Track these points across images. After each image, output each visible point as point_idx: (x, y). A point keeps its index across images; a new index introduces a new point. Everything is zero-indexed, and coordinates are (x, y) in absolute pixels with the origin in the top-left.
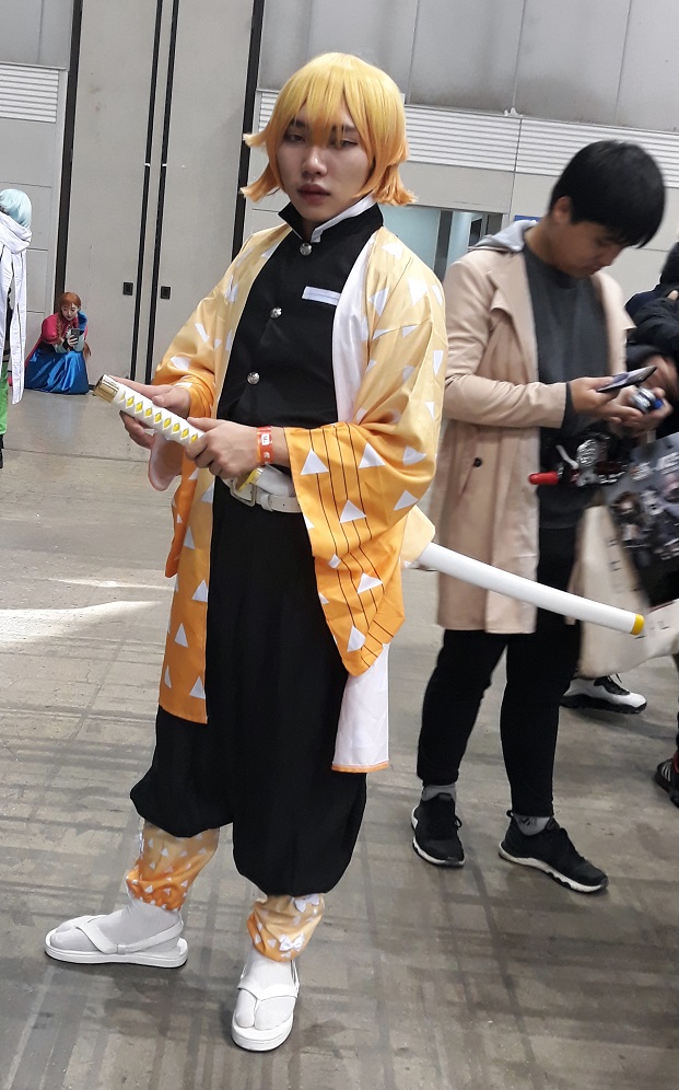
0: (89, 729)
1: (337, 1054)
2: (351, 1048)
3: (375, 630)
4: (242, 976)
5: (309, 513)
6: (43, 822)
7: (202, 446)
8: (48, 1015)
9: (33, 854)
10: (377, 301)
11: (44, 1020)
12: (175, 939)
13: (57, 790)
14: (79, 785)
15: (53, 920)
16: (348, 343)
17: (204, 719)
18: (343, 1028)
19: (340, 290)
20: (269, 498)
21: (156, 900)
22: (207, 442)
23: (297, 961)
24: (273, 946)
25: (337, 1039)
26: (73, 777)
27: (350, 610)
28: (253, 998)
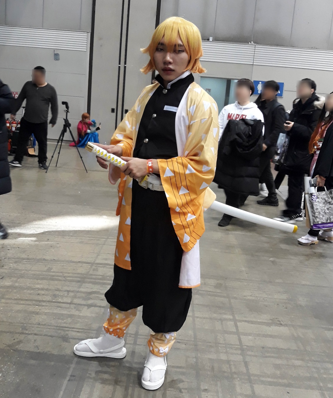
0: (94, 270)
1: (181, 391)
2: (186, 389)
3: (194, 234)
4: (146, 362)
5: (167, 191)
6: (75, 304)
7: (126, 167)
8: (74, 376)
9: (71, 316)
10: (191, 110)
11: (73, 378)
12: (121, 348)
13: (81, 292)
14: (89, 290)
15: (77, 340)
16: (181, 126)
17: (130, 268)
18: (183, 381)
19: (177, 106)
20: (152, 186)
21: (114, 334)
22: (128, 165)
23: (166, 356)
24: (157, 351)
25: (181, 385)
26: (87, 288)
27: (184, 227)
28: (149, 370)
